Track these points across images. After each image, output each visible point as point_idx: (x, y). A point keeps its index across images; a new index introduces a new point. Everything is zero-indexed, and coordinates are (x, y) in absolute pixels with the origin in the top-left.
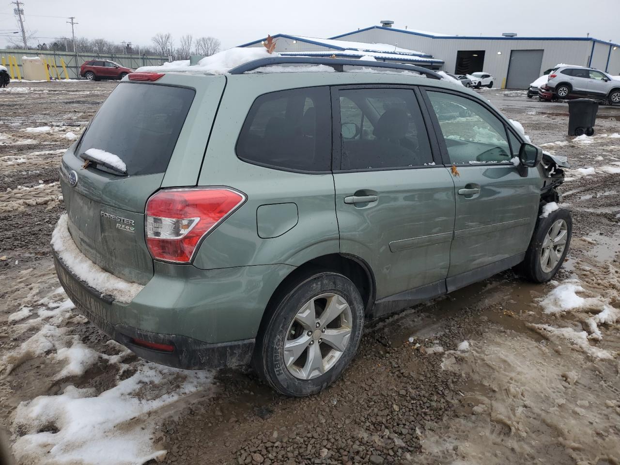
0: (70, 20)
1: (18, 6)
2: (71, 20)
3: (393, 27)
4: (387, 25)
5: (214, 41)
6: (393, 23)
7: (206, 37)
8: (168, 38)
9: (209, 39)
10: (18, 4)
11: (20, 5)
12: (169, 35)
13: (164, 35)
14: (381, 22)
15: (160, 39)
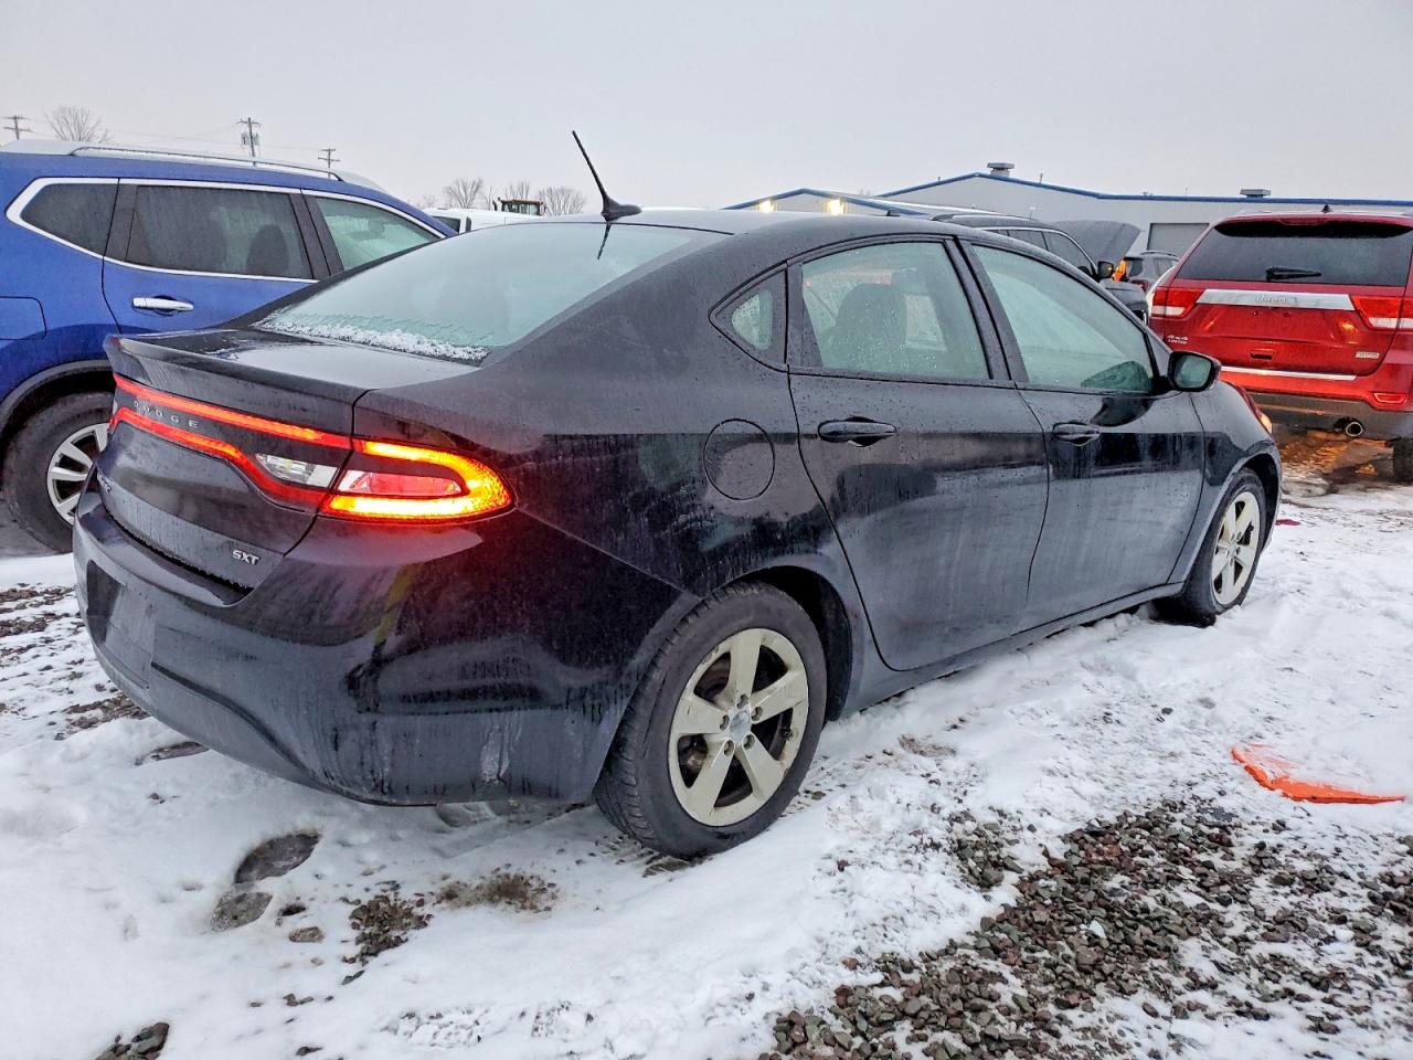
0: (325, 155)
1: (250, 127)
2: (327, 153)
3: (1012, 174)
4: (999, 171)
5: (573, 195)
6: (1012, 166)
7: (556, 186)
8: (477, 188)
9: (562, 191)
10: (250, 123)
11: (253, 126)
12: (480, 182)
13: (469, 181)
14: (989, 165)
15: (462, 191)
